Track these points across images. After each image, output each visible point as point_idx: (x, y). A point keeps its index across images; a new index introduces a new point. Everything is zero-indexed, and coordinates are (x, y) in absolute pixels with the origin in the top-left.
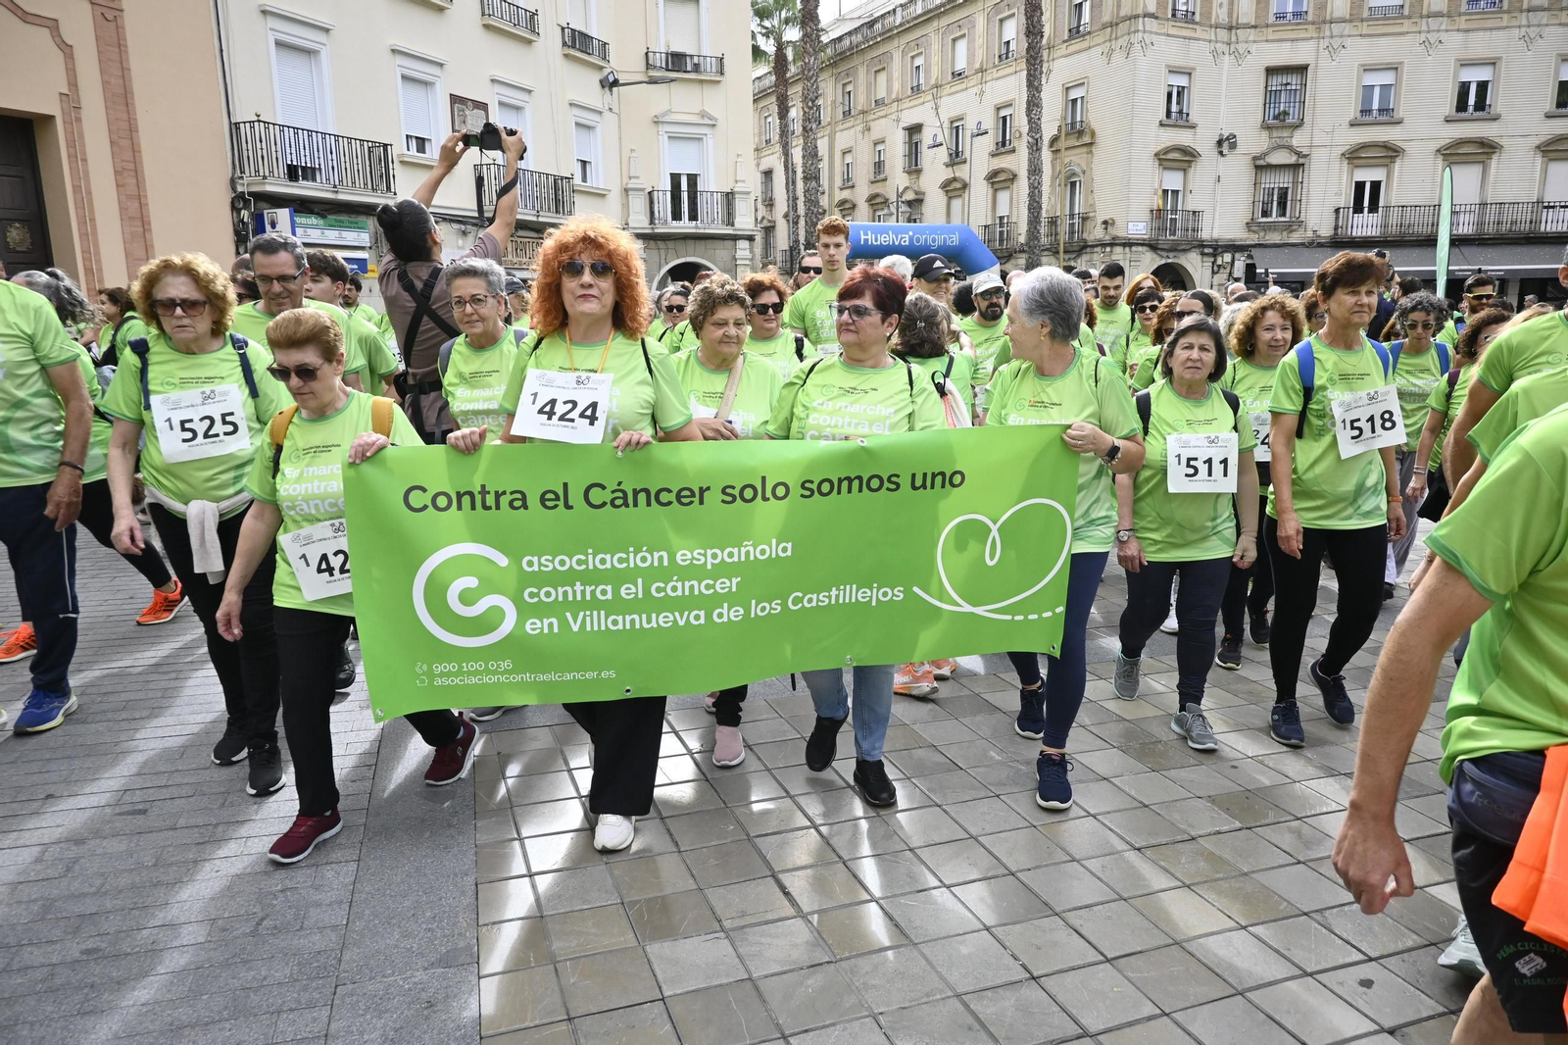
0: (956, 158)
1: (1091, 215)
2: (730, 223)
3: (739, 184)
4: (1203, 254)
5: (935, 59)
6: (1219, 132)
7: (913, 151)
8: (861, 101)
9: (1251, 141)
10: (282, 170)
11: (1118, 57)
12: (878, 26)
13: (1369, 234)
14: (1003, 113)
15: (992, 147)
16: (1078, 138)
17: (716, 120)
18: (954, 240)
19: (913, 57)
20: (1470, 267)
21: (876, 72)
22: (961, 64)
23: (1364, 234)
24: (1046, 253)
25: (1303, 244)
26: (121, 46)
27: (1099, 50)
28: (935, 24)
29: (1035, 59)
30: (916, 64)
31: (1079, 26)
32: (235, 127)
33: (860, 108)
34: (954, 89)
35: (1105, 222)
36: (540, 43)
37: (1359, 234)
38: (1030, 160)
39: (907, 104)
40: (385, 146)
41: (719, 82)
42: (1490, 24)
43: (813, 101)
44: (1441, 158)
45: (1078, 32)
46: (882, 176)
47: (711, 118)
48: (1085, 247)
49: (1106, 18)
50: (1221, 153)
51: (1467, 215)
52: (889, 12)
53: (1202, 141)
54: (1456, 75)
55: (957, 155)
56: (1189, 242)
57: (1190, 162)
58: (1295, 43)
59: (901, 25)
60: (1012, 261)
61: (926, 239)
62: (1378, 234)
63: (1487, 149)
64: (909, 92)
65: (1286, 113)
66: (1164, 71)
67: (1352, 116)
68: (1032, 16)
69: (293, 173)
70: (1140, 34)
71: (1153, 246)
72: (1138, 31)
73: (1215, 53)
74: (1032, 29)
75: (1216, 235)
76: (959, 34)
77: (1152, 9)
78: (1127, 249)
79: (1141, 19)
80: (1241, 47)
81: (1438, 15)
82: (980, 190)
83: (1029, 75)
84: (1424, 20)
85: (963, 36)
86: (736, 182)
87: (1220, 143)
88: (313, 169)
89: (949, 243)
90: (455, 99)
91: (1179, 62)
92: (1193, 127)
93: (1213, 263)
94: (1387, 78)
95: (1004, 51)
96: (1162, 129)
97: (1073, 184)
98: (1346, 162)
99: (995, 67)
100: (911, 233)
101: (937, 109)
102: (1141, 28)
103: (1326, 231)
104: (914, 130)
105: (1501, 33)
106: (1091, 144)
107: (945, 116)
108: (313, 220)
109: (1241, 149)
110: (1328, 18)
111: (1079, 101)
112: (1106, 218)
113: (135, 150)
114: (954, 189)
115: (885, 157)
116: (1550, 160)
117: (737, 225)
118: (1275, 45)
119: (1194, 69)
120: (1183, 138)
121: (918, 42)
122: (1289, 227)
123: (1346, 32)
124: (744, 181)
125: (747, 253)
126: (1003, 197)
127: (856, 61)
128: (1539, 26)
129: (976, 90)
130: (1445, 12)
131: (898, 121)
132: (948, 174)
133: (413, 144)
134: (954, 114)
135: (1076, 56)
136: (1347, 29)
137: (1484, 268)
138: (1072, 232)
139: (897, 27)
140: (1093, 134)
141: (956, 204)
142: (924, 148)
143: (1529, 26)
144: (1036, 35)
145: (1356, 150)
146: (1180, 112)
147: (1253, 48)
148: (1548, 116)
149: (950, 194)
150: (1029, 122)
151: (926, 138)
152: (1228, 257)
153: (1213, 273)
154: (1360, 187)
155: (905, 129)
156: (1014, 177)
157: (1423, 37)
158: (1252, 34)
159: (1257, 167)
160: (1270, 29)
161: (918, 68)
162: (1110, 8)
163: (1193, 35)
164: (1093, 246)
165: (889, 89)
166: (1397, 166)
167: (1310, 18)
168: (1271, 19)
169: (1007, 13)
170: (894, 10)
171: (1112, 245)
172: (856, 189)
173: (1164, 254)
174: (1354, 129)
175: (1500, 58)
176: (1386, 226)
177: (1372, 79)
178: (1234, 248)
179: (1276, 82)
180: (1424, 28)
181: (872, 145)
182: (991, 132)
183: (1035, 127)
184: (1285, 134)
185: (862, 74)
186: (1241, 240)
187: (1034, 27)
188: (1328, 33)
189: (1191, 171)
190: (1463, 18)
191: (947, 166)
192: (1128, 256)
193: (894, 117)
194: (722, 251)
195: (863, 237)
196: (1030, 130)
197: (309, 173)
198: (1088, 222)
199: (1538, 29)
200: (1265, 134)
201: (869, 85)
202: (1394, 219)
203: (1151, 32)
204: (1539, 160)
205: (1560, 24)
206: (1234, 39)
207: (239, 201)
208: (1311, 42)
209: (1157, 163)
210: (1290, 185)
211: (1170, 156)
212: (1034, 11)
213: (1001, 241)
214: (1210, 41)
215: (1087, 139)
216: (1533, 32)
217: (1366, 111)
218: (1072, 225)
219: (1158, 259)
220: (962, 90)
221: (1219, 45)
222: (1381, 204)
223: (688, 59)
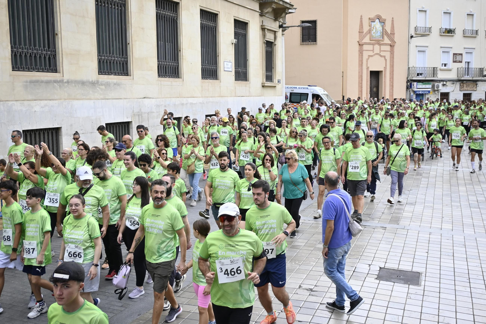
10: (416, 74)
26: (393, 58)
32: (409, 68)
36: (478, 37)
40: (437, 68)
69: (418, 75)
88: (422, 73)
90: (454, 54)
108: (421, 84)
113: (393, 74)
133: (443, 65)
197: (421, 74)
207: (408, 81)
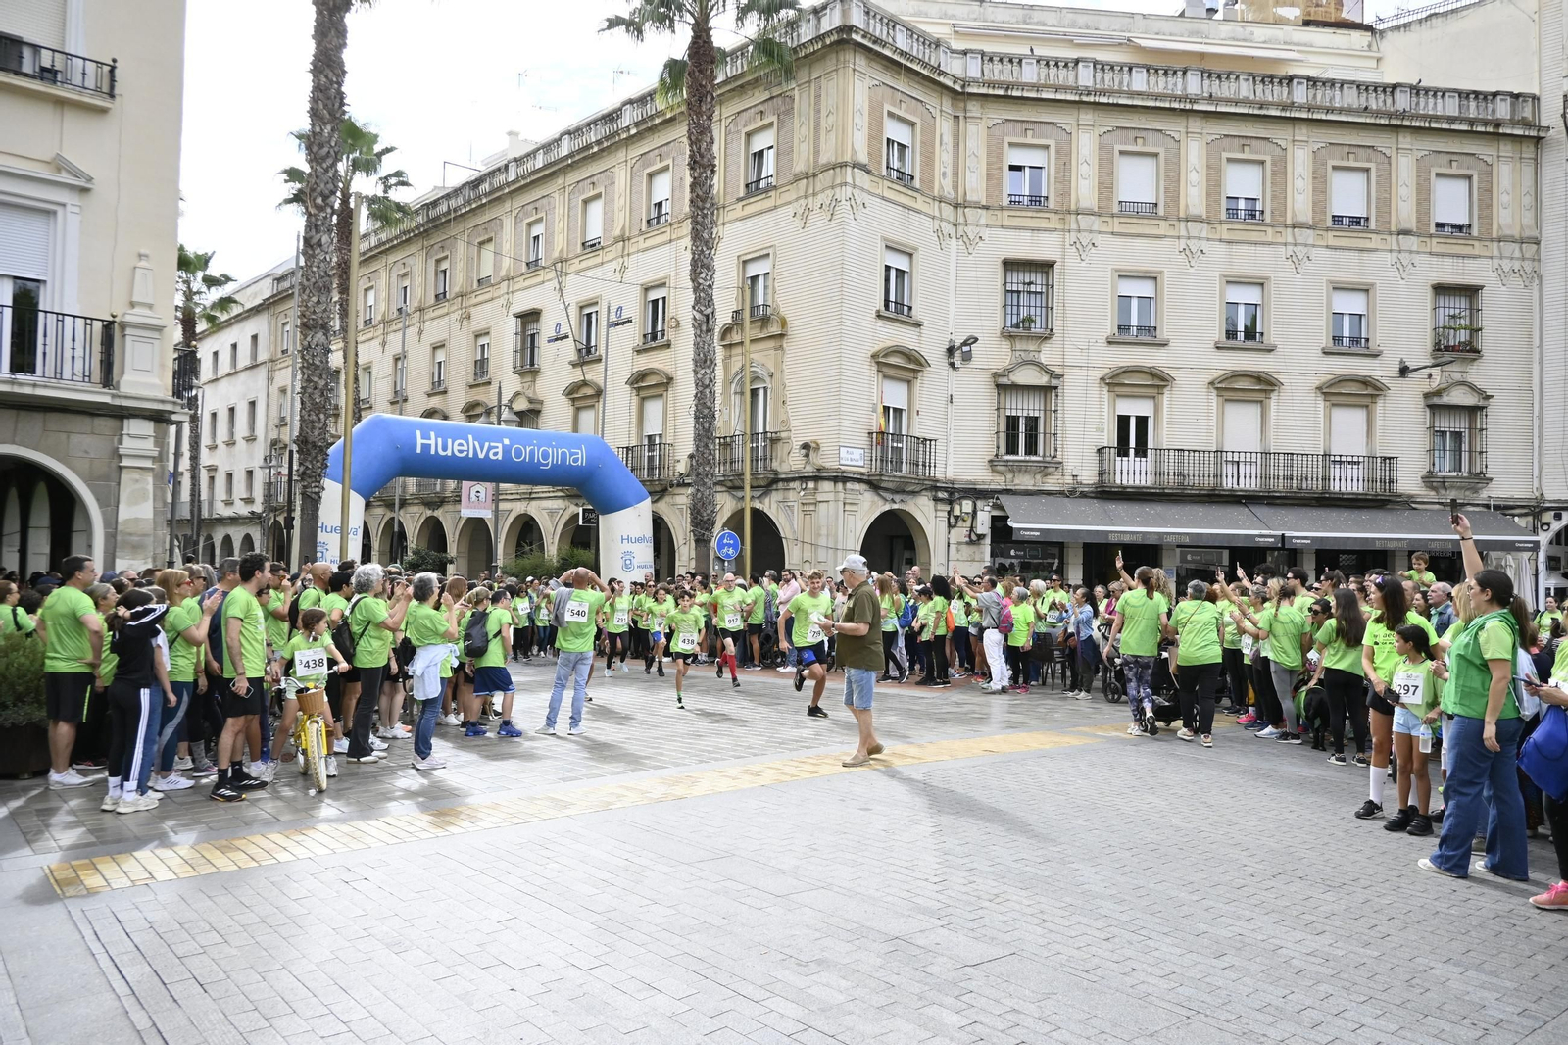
0: (586, 355)
1: (783, 435)
2: (107, 380)
3: (137, 310)
4: (936, 500)
5: (560, 226)
6: (949, 337)
7: (528, 345)
8: (458, 280)
9: (993, 354)
11: (818, 219)
12: (485, 187)
13: (1143, 483)
14: (653, 295)
15: (638, 341)
16: (762, 328)
17: (90, 180)
18: (579, 457)
19: (530, 225)
20: (1273, 533)
21: (481, 244)
22: (595, 231)
23: (1137, 483)
24: (719, 488)
25: (1061, 493)
27: (790, 209)
28: (560, 181)
29: (704, 201)
30: (534, 234)
31: (758, 181)
33: (456, 289)
34: (584, 264)
35: (806, 446)
37: (1131, 483)
38: (696, 345)
39: (521, 283)
41: (103, 111)
42: (1254, 237)
43: (325, 198)
44: (1215, 393)
45: (757, 188)
46: (485, 379)
47: (75, 173)
48: (776, 481)
49: (799, 167)
50: (952, 365)
51: (1248, 467)
52: (499, 169)
53: (930, 345)
54: (1222, 294)
55: (589, 352)
56: (921, 482)
57: (914, 370)
58: (1036, 234)
59: (514, 182)
60: (667, 499)
61: (532, 453)
62: (1148, 484)
63: (1264, 386)
64: (524, 269)
65: (1030, 320)
66: (880, 246)
67: (1109, 333)
68: (700, 141)
70: (849, 189)
71: (874, 485)
72: (845, 184)
73: (938, 232)
74: (698, 158)
75: (950, 475)
76: (592, 193)
77: (863, 158)
78: (840, 486)
79: (849, 169)
80: (971, 231)
81: (1197, 219)
82: (619, 399)
83: (695, 222)
84: (1183, 224)
85: (598, 196)
86: (133, 305)
87: (951, 351)
89: (570, 461)
91: (899, 237)
92: (918, 325)
93: (949, 513)
94: (1146, 289)
95: (653, 214)
96: (880, 323)
97: (754, 393)
98: (1106, 389)
99: (642, 233)
100: (506, 442)
101: (561, 290)
102: (849, 180)
103: (1089, 478)
104: (530, 317)
105: (1266, 249)
106: (782, 336)
107: (574, 297)
109: (976, 362)
110: (1073, 207)
111: (761, 279)
112: (807, 439)
114: (583, 396)
115: (492, 354)
116: (1333, 405)
117: (124, 389)
118: (1012, 233)
119: (916, 249)
120: (904, 337)
121: (537, 205)
122: (1044, 469)
123: (1095, 228)
124: (150, 306)
125: (149, 446)
126: (654, 408)
127: (454, 230)
128: (1306, 245)
129: (615, 265)
130: (1205, 217)
131: (508, 304)
132: (576, 376)
134: (586, 295)
135: (756, 219)
136: (1096, 223)
137: (1288, 534)
138: (754, 460)
139: (508, 184)
140: (784, 323)
141: (587, 417)
142: (542, 342)
143: (1295, 245)
144: (704, 167)
145: (1118, 375)
146: (899, 304)
147: (986, 233)
148: (1326, 353)
149: (579, 404)
150: (696, 290)
151: (546, 328)
152: (967, 506)
153: (950, 526)
154: (1123, 421)
155: (517, 316)
156: (669, 382)
157: (1182, 244)
158: (984, 216)
159: (998, 386)
160: (1006, 213)
161: (536, 238)
162: (804, 155)
163: (911, 203)
164: (788, 480)
165: (497, 266)
166: (1166, 399)
167: (1052, 204)
168: (1006, 202)
169: (659, 166)
170: (506, 166)
171: (816, 479)
172: (449, 394)
173: (889, 496)
174: (1114, 348)
175: (1267, 279)
176: (1159, 474)
177: (1129, 288)
178: (976, 494)
179: (1017, 280)
180: (1183, 233)
181: (472, 337)
182: (636, 321)
183: (703, 297)
184: (1032, 347)
185: (461, 248)
186: (984, 483)
187: (702, 156)
188: (1074, 226)
189: (917, 384)
190: (1225, 227)
191: (574, 365)
192: (842, 496)
193: (502, 301)
194: (87, 439)
195: (420, 441)
196: (697, 301)
198: (780, 445)
199: (1304, 250)
200: (1006, 345)
201: (470, 259)
202: (1170, 465)
203: (863, 189)
204: (1321, 404)
205: (1327, 247)
206: (961, 220)
208: (1055, 235)
209: (875, 368)
210: (1042, 415)
211: (893, 360)
212: (701, 133)
213: (651, 468)
214: (933, 218)
215: (775, 330)
216: (1300, 251)
217: (1123, 328)
218: (754, 450)
219: (880, 502)
220: (596, 266)
221: (944, 224)
222: (1150, 444)
223: (27, 53)
